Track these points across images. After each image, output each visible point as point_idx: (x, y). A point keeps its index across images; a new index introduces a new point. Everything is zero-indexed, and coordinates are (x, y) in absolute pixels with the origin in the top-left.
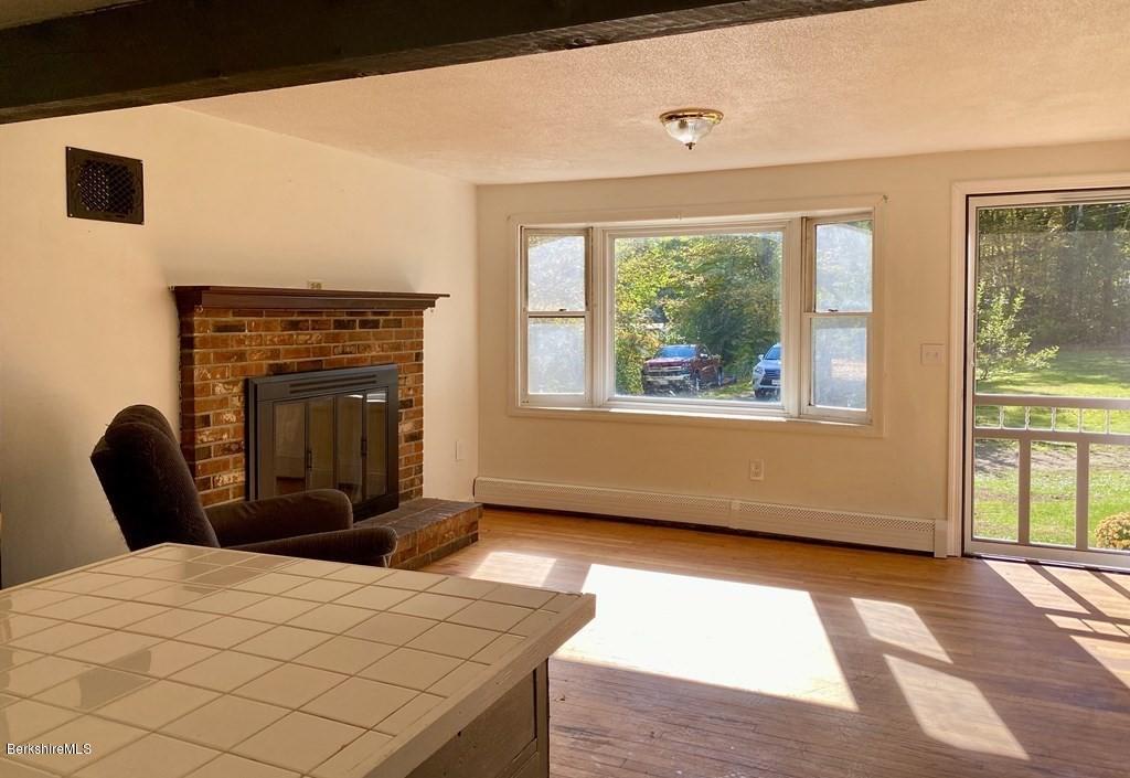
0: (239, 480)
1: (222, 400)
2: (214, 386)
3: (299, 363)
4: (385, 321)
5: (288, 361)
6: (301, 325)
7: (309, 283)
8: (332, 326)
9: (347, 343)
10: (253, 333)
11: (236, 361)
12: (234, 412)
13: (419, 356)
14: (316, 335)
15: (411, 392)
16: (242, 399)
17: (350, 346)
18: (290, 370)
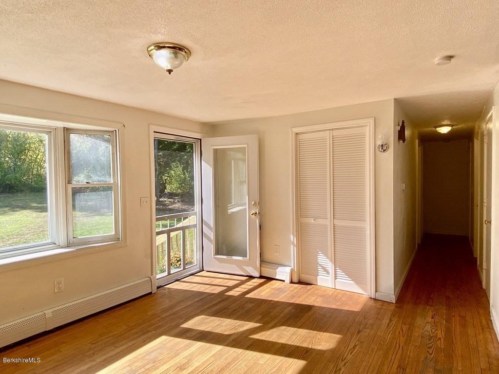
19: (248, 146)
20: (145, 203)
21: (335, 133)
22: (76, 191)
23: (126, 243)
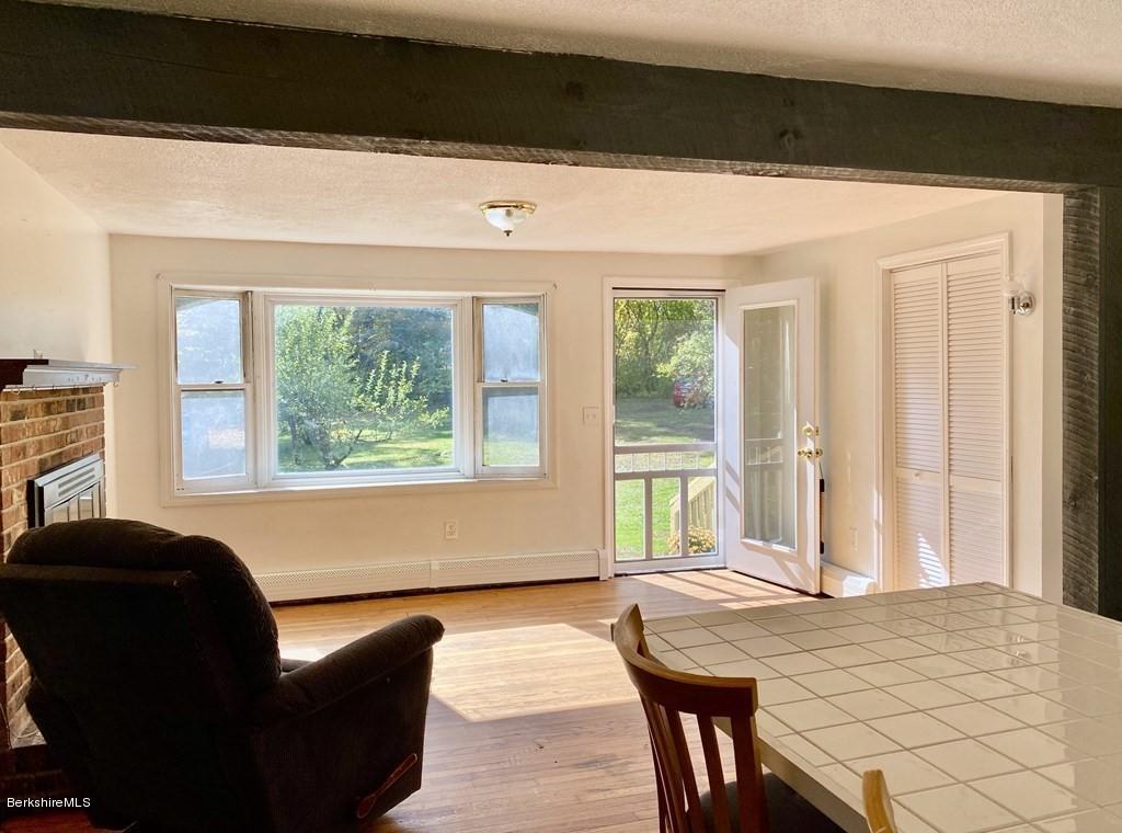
6: (51, 409)
8: (66, 409)
9: (72, 429)
19: (798, 302)
20: (591, 417)
21: (953, 268)
22: (488, 393)
23: (555, 483)
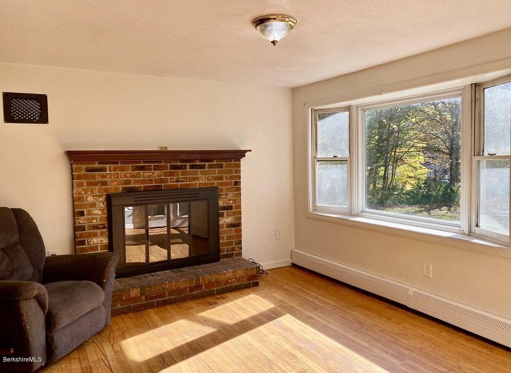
0: (104, 242)
1: (91, 204)
2: (87, 197)
3: (144, 187)
4: (209, 165)
5: (137, 186)
6: (145, 168)
7: (159, 147)
8: (169, 168)
9: (180, 177)
10: (112, 172)
11: (101, 185)
12: (100, 210)
13: (237, 183)
14: (157, 173)
15: (231, 202)
16: (105, 204)
17: (183, 178)
18: (138, 190)
